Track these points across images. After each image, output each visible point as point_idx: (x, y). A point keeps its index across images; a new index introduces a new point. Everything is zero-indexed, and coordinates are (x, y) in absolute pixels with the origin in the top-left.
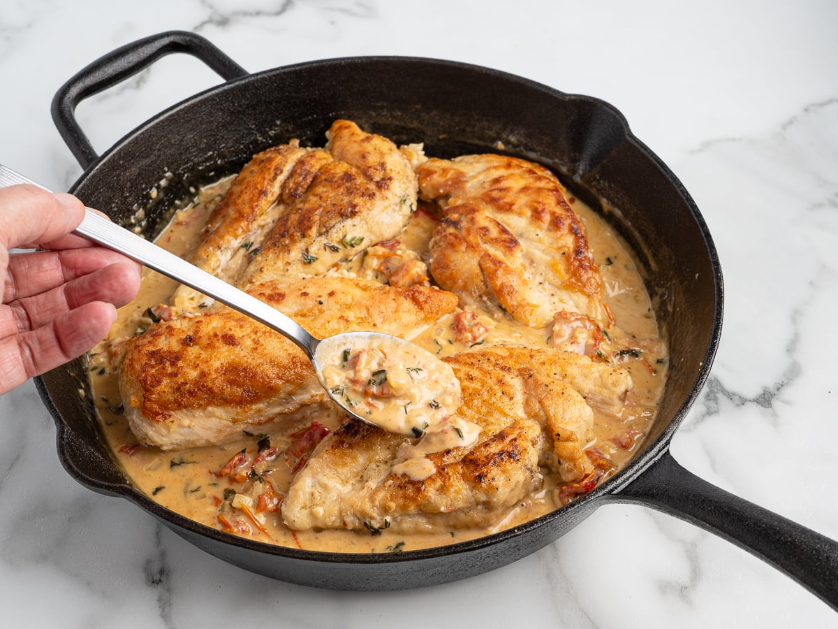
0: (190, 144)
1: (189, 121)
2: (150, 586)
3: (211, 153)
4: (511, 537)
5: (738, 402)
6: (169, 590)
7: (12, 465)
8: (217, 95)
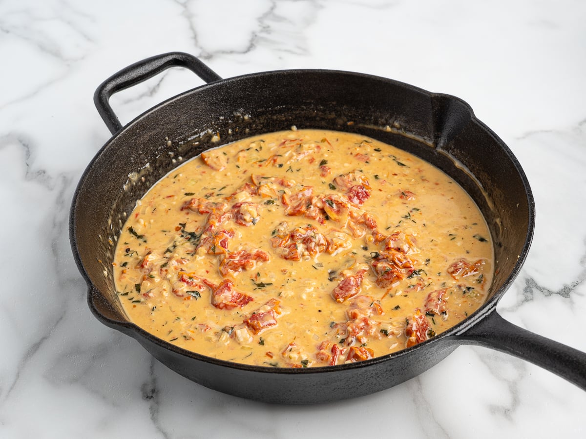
0: (183, 123)
1: (183, 108)
2: (145, 400)
3: (197, 129)
4: (387, 360)
5: (547, 294)
6: (157, 403)
7: (58, 322)
8: (202, 91)
